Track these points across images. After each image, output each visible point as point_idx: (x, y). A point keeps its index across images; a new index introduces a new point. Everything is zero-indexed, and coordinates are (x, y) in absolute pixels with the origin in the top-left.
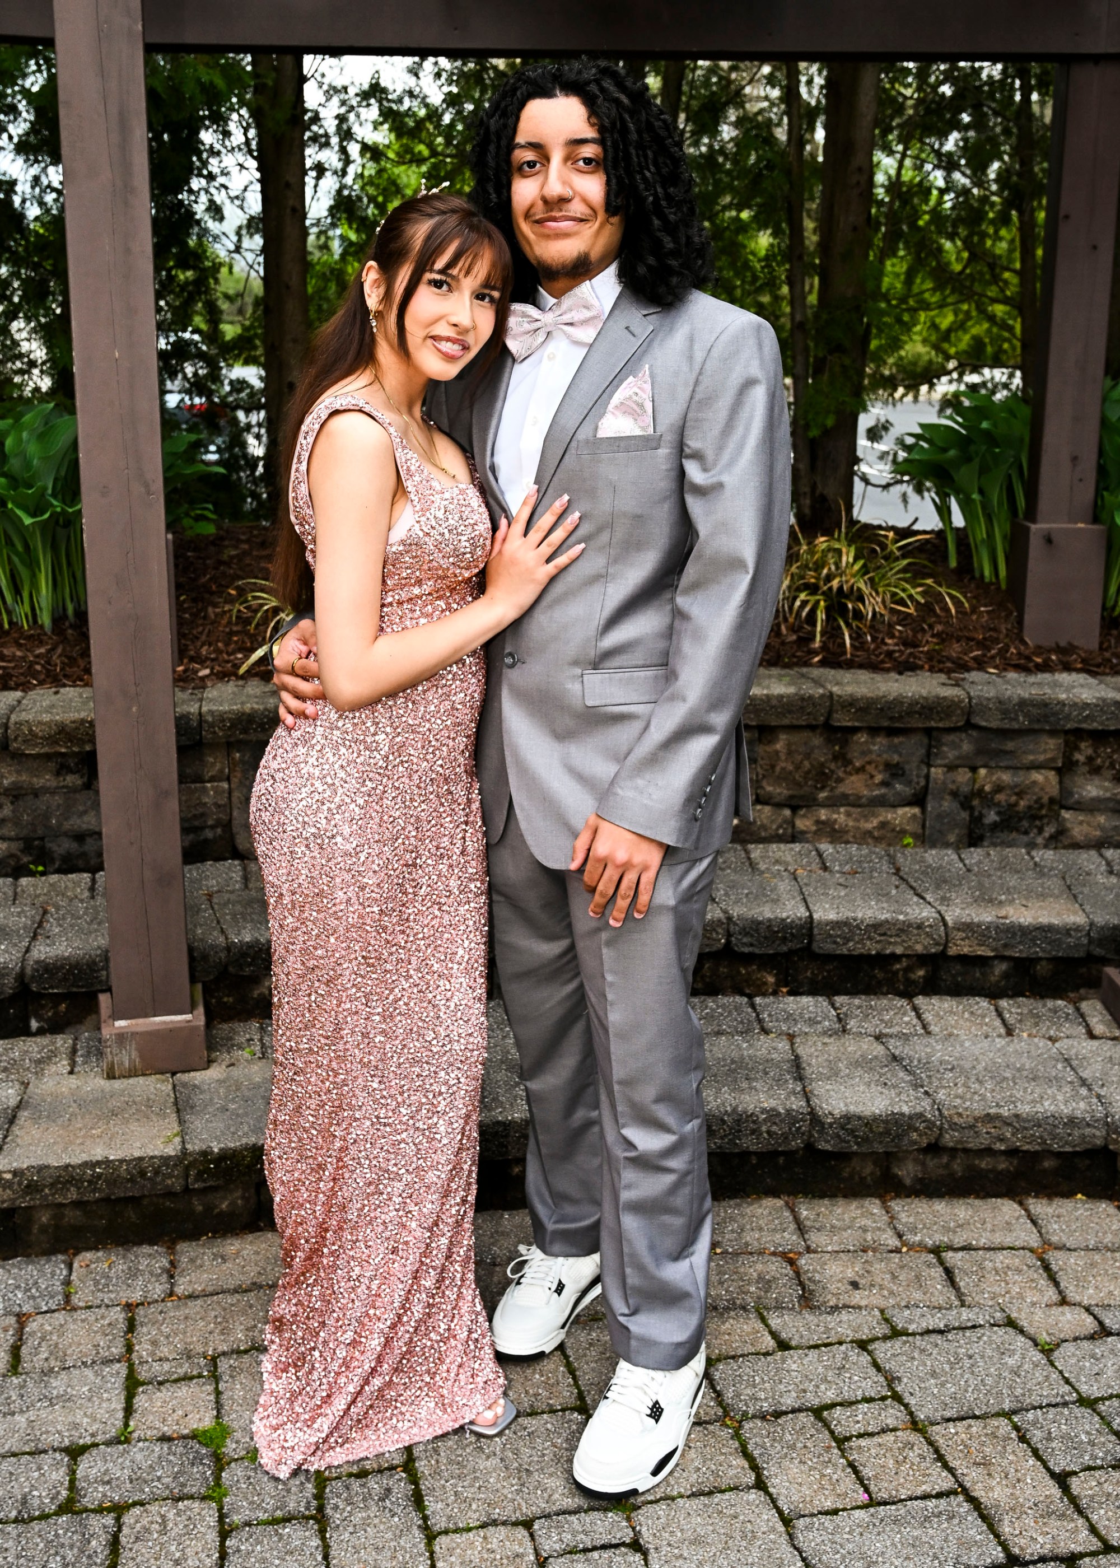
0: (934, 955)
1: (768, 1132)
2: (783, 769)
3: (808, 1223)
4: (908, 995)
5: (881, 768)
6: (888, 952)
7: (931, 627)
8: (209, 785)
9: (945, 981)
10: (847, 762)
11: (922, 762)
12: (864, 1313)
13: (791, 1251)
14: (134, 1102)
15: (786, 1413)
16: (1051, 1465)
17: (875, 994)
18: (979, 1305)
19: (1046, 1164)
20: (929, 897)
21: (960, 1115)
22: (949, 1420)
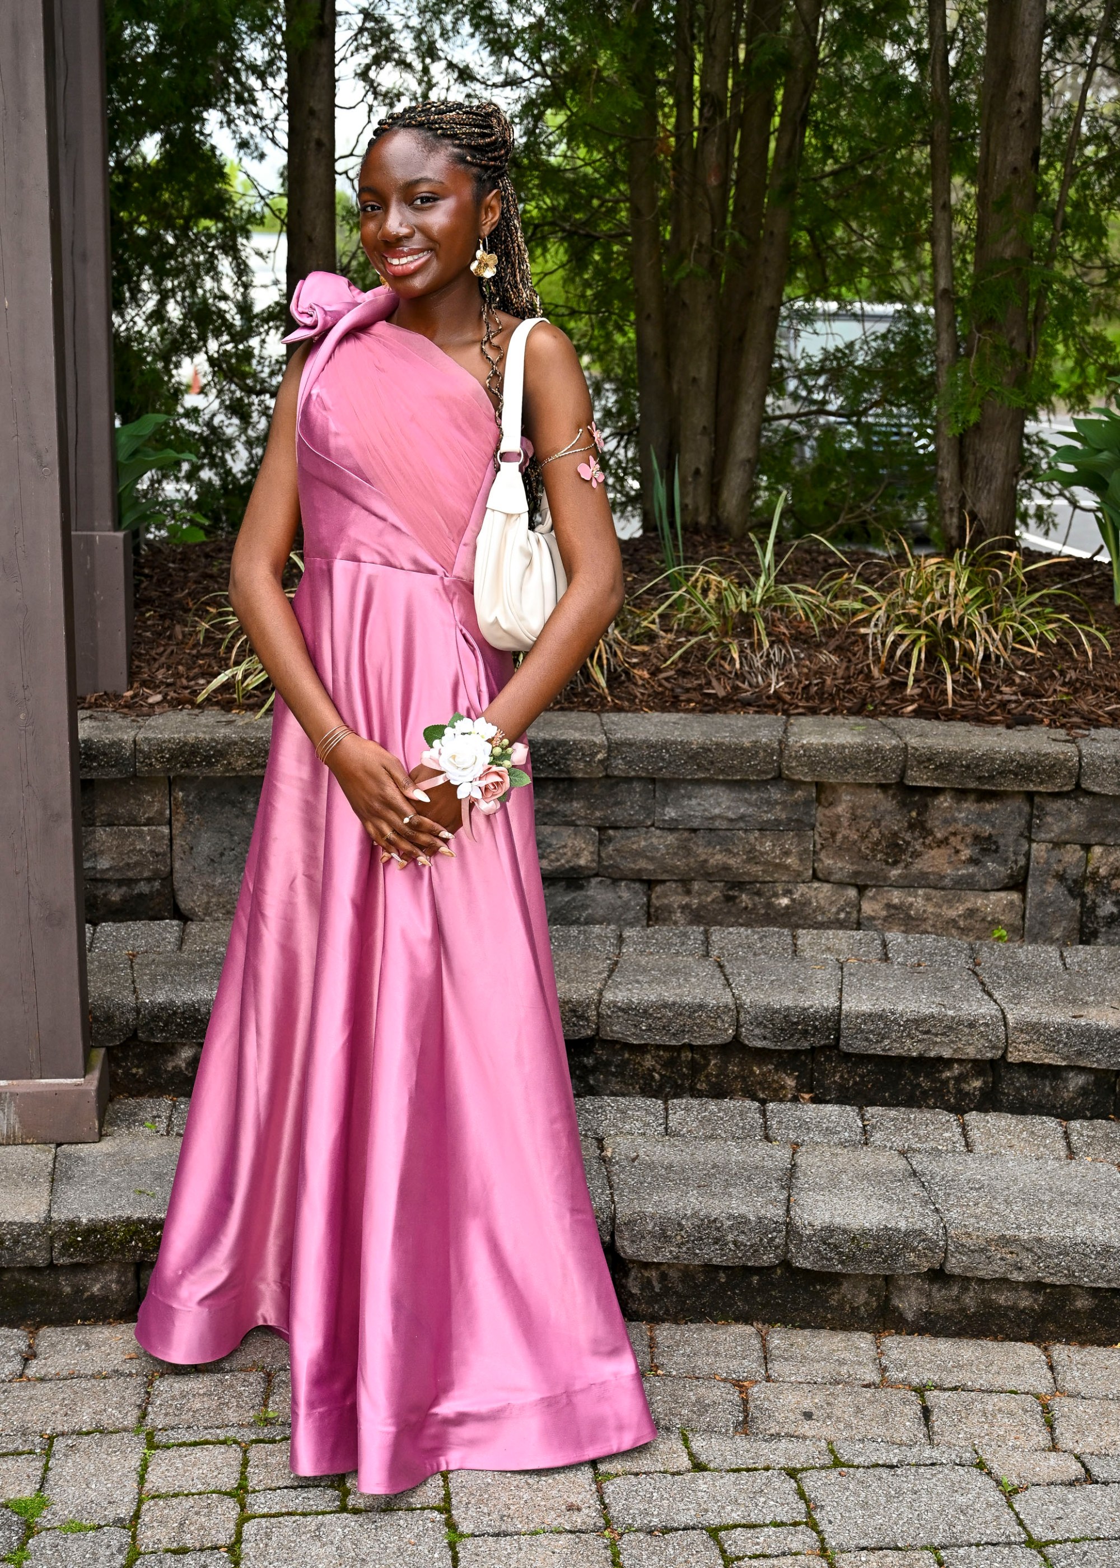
0: (992, 1061)
1: (735, 1243)
2: (845, 838)
3: (776, 1352)
4: (958, 1110)
5: (969, 840)
6: (932, 1054)
7: (1062, 673)
8: (145, 829)
9: (1008, 1095)
10: (929, 832)
11: (1022, 835)
12: (808, 1442)
13: (746, 1379)
15: (677, 1530)
17: (920, 1107)
18: (950, 1446)
19: (1079, 1304)
20: (996, 995)
21: (969, 1235)
22: (863, 1549)
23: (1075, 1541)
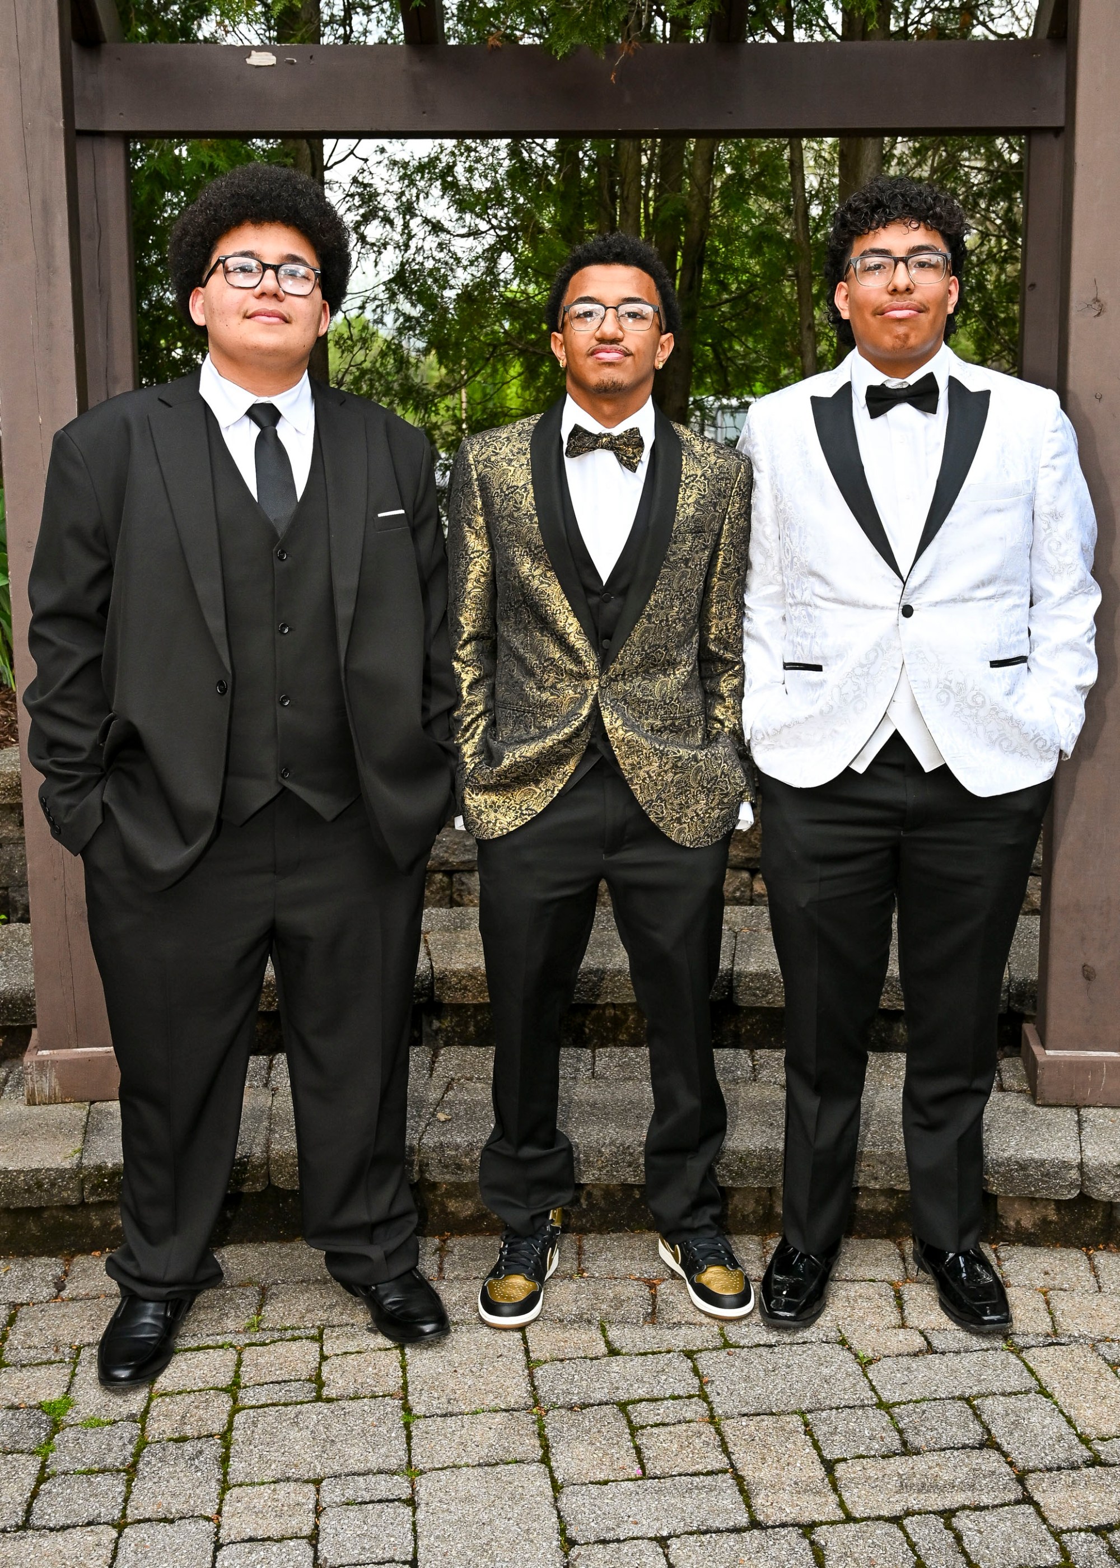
12: (703, 1328)
13: (656, 1278)
14: (47, 1125)
15: (593, 1405)
16: (824, 1453)
22: (744, 1415)
23: (917, 1402)
